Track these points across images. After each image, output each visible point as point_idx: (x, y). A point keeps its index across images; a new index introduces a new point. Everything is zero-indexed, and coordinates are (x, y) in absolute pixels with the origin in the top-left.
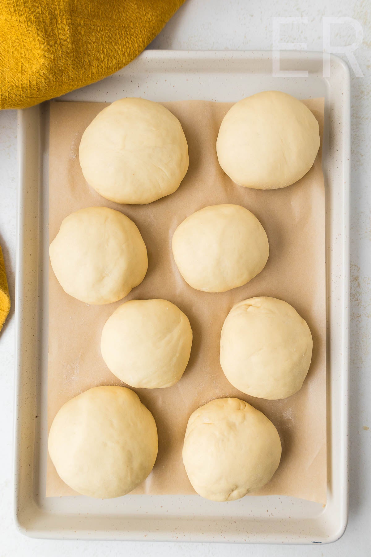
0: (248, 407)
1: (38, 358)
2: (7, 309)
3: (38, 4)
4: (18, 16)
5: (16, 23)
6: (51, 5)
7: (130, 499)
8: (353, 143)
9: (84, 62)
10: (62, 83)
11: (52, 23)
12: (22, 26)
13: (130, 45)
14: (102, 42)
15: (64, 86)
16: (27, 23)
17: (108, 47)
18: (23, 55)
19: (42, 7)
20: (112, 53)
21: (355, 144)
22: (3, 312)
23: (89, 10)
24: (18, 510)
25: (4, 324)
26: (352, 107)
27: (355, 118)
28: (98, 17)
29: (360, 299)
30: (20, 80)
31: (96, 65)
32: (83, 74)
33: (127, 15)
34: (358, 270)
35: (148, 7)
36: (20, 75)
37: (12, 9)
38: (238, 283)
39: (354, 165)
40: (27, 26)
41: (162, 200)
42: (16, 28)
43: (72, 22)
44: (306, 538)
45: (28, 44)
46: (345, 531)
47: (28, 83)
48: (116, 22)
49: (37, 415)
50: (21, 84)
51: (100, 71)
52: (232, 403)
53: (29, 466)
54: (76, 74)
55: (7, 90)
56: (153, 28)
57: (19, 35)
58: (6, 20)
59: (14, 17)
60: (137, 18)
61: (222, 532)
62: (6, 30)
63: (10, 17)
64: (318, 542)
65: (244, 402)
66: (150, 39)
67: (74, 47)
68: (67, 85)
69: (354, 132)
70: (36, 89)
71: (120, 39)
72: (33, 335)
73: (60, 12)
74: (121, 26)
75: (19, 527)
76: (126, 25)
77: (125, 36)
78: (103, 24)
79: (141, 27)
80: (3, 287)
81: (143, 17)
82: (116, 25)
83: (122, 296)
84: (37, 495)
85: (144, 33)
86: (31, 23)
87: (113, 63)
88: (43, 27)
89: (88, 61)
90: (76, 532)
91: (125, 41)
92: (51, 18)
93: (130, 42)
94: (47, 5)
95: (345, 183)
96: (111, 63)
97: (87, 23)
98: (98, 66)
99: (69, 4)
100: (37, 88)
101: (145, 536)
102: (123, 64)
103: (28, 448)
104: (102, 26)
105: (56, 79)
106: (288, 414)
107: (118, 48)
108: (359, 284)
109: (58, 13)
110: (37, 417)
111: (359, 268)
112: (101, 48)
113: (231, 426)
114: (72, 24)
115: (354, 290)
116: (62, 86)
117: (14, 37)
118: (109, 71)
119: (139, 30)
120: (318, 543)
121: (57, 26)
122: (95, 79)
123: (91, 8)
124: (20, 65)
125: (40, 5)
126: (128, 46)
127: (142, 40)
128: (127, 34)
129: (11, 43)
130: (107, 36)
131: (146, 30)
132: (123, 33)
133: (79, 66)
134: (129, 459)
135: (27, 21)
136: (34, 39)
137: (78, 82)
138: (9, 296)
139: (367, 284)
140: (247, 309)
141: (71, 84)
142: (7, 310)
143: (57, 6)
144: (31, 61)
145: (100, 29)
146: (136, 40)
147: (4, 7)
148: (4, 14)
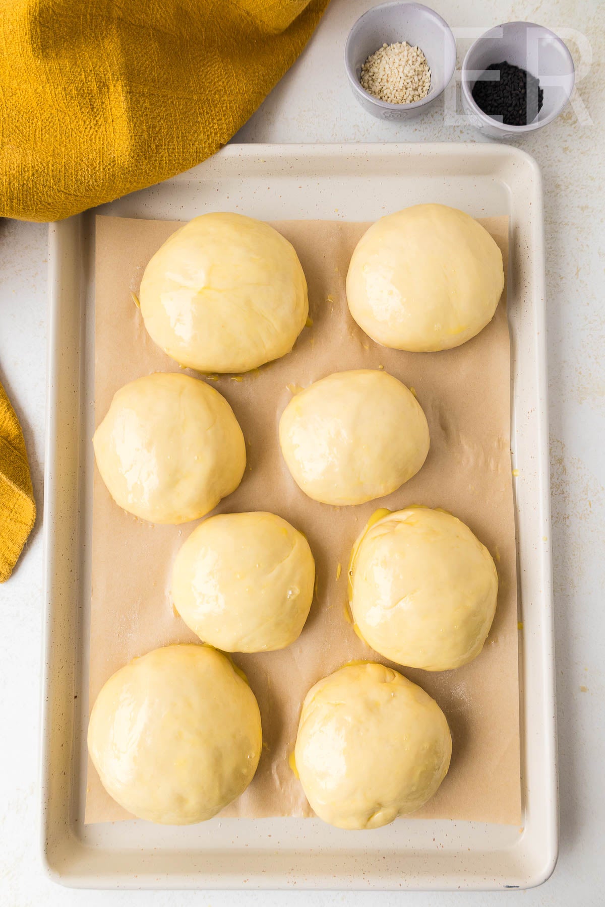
0: (398, 677)
1: (77, 605)
2: (31, 521)
3: (81, 69)
4: (53, 87)
5: (50, 97)
6: (100, 67)
7: (221, 824)
8: (547, 259)
9: (148, 148)
10: (115, 178)
11: (101, 93)
12: (58, 101)
13: (216, 126)
14: (175, 120)
15: (118, 183)
16: (66, 98)
17: (183, 127)
18: (58, 138)
19: (86, 72)
20: (190, 137)
21: (550, 261)
22: (23, 526)
23: (156, 75)
24: (47, 844)
25: (25, 544)
26: (545, 207)
27: (549, 224)
28: (169, 85)
29: (567, 492)
30: (50, 165)
31: (165, 153)
32: (147, 165)
33: (210, 84)
34: (562, 448)
35: (240, 72)
36: (50, 158)
37: (44, 78)
38: (381, 490)
39: (551, 292)
40: (65, 101)
41: (267, 366)
42: (51, 102)
43: (130, 89)
44: (495, 880)
45: (66, 125)
46: (555, 867)
47: (63, 169)
48: (195, 93)
49: (76, 695)
50: (52, 171)
51: (172, 162)
52: (373, 670)
53: (64, 774)
54: (137, 166)
55: (31, 177)
56: (249, 104)
57: (54, 111)
58: (35, 91)
59: (47, 89)
60: (224, 88)
61: (364, 873)
62: (34, 104)
63: (41, 88)
64: (512, 886)
65: (394, 671)
66: (243, 119)
67: (132, 126)
68: (123, 182)
69: (548, 244)
70: (74, 180)
71: (201, 117)
72: (71, 571)
73: (113, 75)
74: (202, 99)
75: (48, 870)
76: (209, 98)
77: (207, 113)
78: (175, 96)
79: (231, 102)
80: (25, 487)
81: (233, 87)
82: (195, 97)
83: (206, 510)
84: (76, 820)
85: (236, 108)
86: (71, 97)
87: (192, 151)
88: (88, 101)
89: (154, 147)
90: (137, 877)
91: (208, 121)
92: (99, 87)
93: (216, 122)
94: (94, 68)
95: (538, 333)
96: (187, 152)
97: (154, 92)
98: (169, 155)
99: (126, 65)
100: (75, 178)
101: (245, 881)
102: (206, 153)
103: (62, 746)
104: (175, 97)
105: (104, 169)
106: (461, 690)
107: (199, 129)
108: (564, 469)
109: (110, 77)
110: (76, 697)
111: (564, 445)
112: (174, 129)
113: (371, 708)
114: (130, 92)
115: (558, 479)
116: (115, 181)
117: (46, 115)
118: (184, 163)
119: (228, 105)
120: (514, 888)
121: (108, 96)
122: (164, 175)
123: (158, 73)
124: (52, 149)
125: (83, 70)
126: (213, 127)
127: (233, 119)
128: (211, 110)
129: (40, 122)
130: (182, 112)
131: (239, 105)
132: (205, 108)
133: (142, 154)
134: (217, 760)
135: (66, 95)
136: (76, 117)
137: (139, 177)
138: (35, 501)
139: (577, 468)
140: (395, 527)
141: (129, 180)
142: (30, 523)
143: (109, 67)
144: (69, 146)
145: (172, 102)
146: (223, 118)
147: (32, 75)
148: (32, 83)
